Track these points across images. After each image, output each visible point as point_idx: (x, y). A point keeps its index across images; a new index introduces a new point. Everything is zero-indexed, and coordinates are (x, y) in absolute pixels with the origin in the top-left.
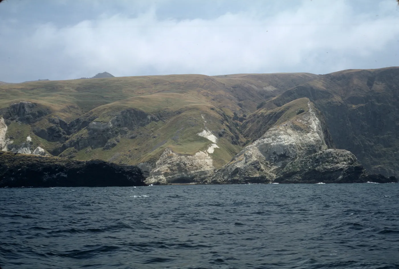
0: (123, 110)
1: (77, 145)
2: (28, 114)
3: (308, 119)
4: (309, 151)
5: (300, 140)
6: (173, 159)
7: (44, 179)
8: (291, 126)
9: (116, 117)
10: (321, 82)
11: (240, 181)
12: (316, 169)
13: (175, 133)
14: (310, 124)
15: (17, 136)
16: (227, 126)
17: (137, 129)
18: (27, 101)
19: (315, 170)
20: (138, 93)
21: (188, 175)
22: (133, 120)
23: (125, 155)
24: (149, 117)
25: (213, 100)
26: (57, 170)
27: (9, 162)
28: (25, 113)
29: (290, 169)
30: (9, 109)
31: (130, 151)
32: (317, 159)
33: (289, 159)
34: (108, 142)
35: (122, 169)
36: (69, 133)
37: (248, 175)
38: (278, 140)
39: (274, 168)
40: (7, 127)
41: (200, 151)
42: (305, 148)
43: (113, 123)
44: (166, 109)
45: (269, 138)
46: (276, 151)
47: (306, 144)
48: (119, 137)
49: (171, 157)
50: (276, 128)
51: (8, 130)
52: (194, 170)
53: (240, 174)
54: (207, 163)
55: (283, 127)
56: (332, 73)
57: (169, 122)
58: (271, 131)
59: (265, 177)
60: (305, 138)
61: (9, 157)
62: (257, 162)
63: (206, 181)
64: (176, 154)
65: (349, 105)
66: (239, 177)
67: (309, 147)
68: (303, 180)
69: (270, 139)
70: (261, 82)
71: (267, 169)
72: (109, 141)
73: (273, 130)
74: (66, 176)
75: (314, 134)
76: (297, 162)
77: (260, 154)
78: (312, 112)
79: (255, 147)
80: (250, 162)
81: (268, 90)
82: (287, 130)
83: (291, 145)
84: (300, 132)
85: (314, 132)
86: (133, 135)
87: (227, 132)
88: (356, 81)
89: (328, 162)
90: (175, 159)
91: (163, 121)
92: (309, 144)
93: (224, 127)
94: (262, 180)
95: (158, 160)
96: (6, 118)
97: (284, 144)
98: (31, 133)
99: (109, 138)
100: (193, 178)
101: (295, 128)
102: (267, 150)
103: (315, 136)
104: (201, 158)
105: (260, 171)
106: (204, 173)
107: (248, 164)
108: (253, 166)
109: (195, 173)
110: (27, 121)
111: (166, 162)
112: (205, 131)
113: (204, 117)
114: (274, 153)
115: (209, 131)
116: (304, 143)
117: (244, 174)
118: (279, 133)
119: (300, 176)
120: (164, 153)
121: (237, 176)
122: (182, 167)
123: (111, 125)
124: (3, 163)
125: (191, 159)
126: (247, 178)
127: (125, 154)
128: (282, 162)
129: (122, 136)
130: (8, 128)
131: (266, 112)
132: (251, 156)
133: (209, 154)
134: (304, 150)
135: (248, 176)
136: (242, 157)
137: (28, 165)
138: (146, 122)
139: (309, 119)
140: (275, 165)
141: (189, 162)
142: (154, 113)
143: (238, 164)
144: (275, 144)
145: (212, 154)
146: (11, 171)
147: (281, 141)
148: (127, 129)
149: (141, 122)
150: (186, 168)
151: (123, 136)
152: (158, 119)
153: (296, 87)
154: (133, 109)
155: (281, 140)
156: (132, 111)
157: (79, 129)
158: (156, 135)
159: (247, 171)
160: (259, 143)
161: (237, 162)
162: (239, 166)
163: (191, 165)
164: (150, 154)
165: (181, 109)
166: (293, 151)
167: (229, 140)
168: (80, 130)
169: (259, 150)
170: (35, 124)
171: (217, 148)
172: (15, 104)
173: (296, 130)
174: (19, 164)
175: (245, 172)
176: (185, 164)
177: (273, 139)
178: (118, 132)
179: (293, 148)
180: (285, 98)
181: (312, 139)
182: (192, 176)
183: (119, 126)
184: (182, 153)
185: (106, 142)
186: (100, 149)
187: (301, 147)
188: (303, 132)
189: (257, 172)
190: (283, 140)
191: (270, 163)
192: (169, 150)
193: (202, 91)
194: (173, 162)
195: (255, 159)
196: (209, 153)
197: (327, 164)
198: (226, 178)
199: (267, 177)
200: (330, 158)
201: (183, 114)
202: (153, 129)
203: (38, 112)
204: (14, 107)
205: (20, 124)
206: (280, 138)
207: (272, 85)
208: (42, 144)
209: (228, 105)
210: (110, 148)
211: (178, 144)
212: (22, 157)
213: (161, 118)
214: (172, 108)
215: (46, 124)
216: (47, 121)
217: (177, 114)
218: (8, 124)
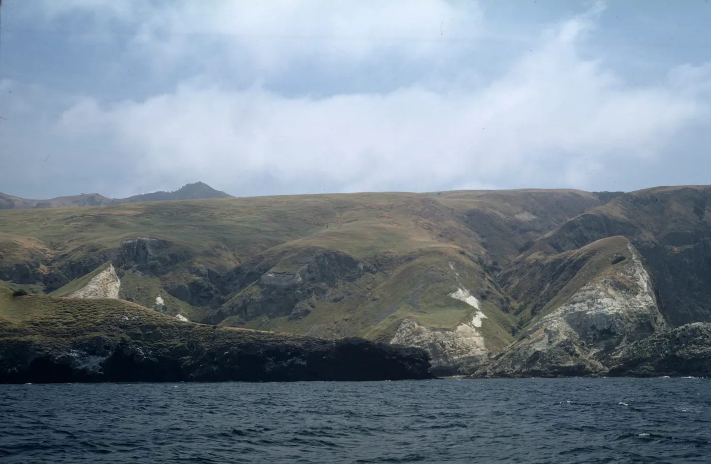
0: (318, 254)
1: (244, 311)
2: (154, 259)
3: (632, 271)
4: (641, 324)
5: (626, 306)
6: (423, 337)
7: (268, 369)
8: (611, 284)
9: (307, 265)
10: (618, 207)
11: (544, 373)
12: (677, 354)
13: (411, 292)
14: (637, 281)
15: (137, 296)
16: (489, 280)
17: (342, 286)
18: (150, 238)
19: (676, 356)
20: (314, 224)
21: (449, 363)
22: (335, 271)
23: (328, 329)
24: (361, 266)
25: (441, 236)
26: (289, 353)
27: (207, 341)
28: (148, 257)
29: (635, 354)
30: (122, 251)
31: (336, 322)
32: (678, 339)
33: (615, 338)
34: (296, 307)
35: (398, 352)
36: (225, 292)
37: (557, 363)
38: (597, 306)
39: (594, 352)
40: (119, 281)
41: (462, 323)
42: (635, 320)
43: (303, 276)
44: (386, 253)
45: (582, 303)
46: (595, 324)
47: (635, 312)
48: (314, 298)
49: (419, 333)
50: (592, 286)
51: (121, 286)
52: (457, 355)
53: (542, 361)
54: (475, 342)
55: (601, 285)
56: (633, 192)
57: (395, 274)
58: (585, 291)
59: (585, 366)
60: (633, 302)
61: (204, 333)
62: (569, 342)
63: (485, 373)
64: (427, 328)
65: (670, 247)
66: (540, 366)
67: (640, 318)
68: (656, 371)
69: (584, 304)
70: (509, 205)
71: (585, 353)
72: (298, 305)
73: (588, 290)
74: (304, 363)
75: (645, 297)
76: (645, 343)
77: (569, 329)
78: (636, 261)
79: (560, 318)
80: (557, 342)
81: (523, 220)
82: (607, 289)
83: (617, 314)
84: (625, 293)
85: (644, 294)
86: (338, 296)
87: (492, 292)
88: (675, 207)
89: (695, 343)
90: (426, 336)
91: (385, 273)
92: (640, 313)
93: (487, 283)
94: (579, 371)
95: (394, 337)
96: (117, 265)
97: (608, 313)
98: (161, 292)
99: (297, 301)
100: (458, 367)
101: (617, 286)
102: (581, 323)
103: (647, 300)
104: (465, 334)
105: (574, 357)
106: (474, 359)
107: (554, 344)
108: (563, 349)
109: (460, 359)
110: (153, 271)
111: (411, 341)
112: (460, 291)
113: (454, 266)
114: (593, 327)
115: (466, 291)
116: (633, 311)
117: (549, 362)
118: (598, 295)
119: (652, 365)
120: (403, 326)
121: (537, 364)
122: (438, 349)
123: (300, 279)
124: (197, 342)
125: (452, 337)
126: (554, 367)
127: (329, 327)
128: (605, 341)
129: (318, 297)
130: (121, 282)
131: (544, 258)
132: (557, 333)
133: (477, 329)
134: (633, 323)
135: (556, 365)
136: (540, 333)
137: (240, 346)
138: (356, 274)
139: (635, 271)
140: (595, 347)
141: (449, 342)
142: (368, 260)
143: (536, 344)
144: (594, 312)
145: (479, 328)
146: (211, 355)
147: (603, 308)
148: (325, 286)
149: (348, 275)
150: (446, 351)
151: (320, 298)
152: (375, 269)
153: (581, 216)
154: (334, 253)
155: (603, 306)
156: (333, 256)
157: (243, 286)
158: (378, 297)
159: (554, 357)
160: (566, 311)
161: (533, 343)
162: (538, 347)
163: (453, 347)
164: (376, 328)
165: (412, 253)
166: (620, 324)
167: (496, 305)
168: (246, 286)
169: (567, 322)
170: (166, 276)
171: (485, 319)
172: (130, 241)
173: (618, 290)
174: (224, 345)
175: (552, 359)
176: (443, 345)
177: (590, 305)
178: (312, 291)
179: (620, 320)
180: (566, 235)
181: (643, 305)
182: (456, 364)
183: (312, 280)
184: (436, 326)
185: (291, 306)
186: (284, 318)
187: (628, 317)
188: (629, 294)
189: (570, 359)
190: (605, 306)
191: (588, 344)
192: (411, 322)
193: (420, 220)
194: (423, 342)
195: (565, 338)
196: (475, 327)
197: (693, 346)
198: (518, 367)
199: (588, 367)
200: (699, 336)
201: (418, 261)
202: (369, 286)
203: (171, 256)
204: (128, 247)
205: (140, 276)
206: (600, 303)
207: (528, 211)
208: (182, 310)
209: (467, 245)
210: (301, 317)
211: (421, 312)
212: (228, 333)
213: (380, 268)
214: (395, 251)
215: (185, 276)
216: (187, 271)
217: (406, 260)
218: (120, 275)
